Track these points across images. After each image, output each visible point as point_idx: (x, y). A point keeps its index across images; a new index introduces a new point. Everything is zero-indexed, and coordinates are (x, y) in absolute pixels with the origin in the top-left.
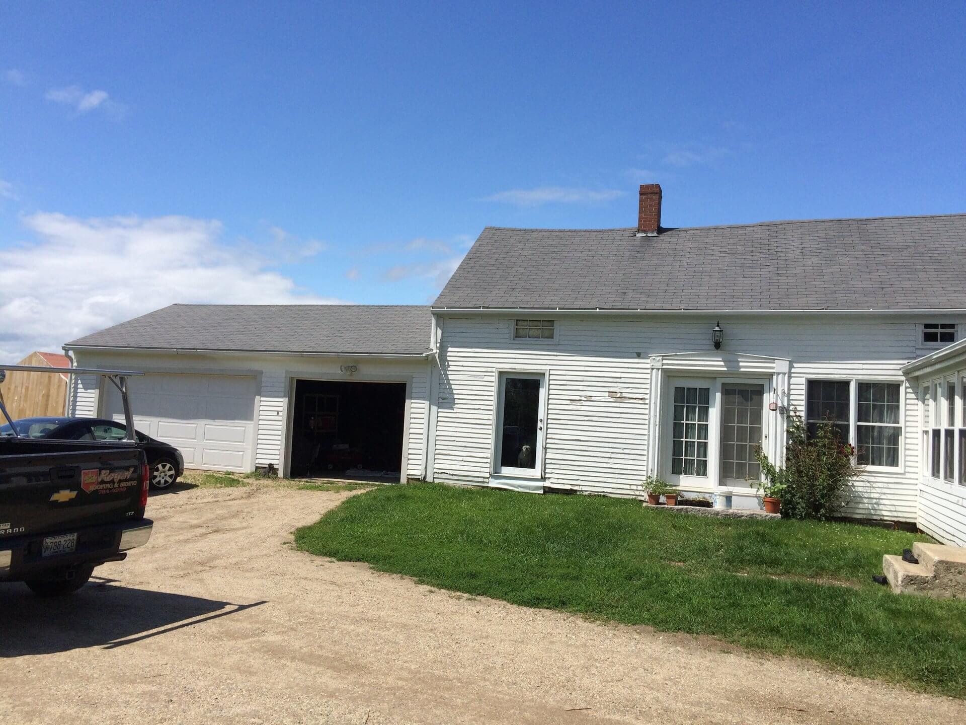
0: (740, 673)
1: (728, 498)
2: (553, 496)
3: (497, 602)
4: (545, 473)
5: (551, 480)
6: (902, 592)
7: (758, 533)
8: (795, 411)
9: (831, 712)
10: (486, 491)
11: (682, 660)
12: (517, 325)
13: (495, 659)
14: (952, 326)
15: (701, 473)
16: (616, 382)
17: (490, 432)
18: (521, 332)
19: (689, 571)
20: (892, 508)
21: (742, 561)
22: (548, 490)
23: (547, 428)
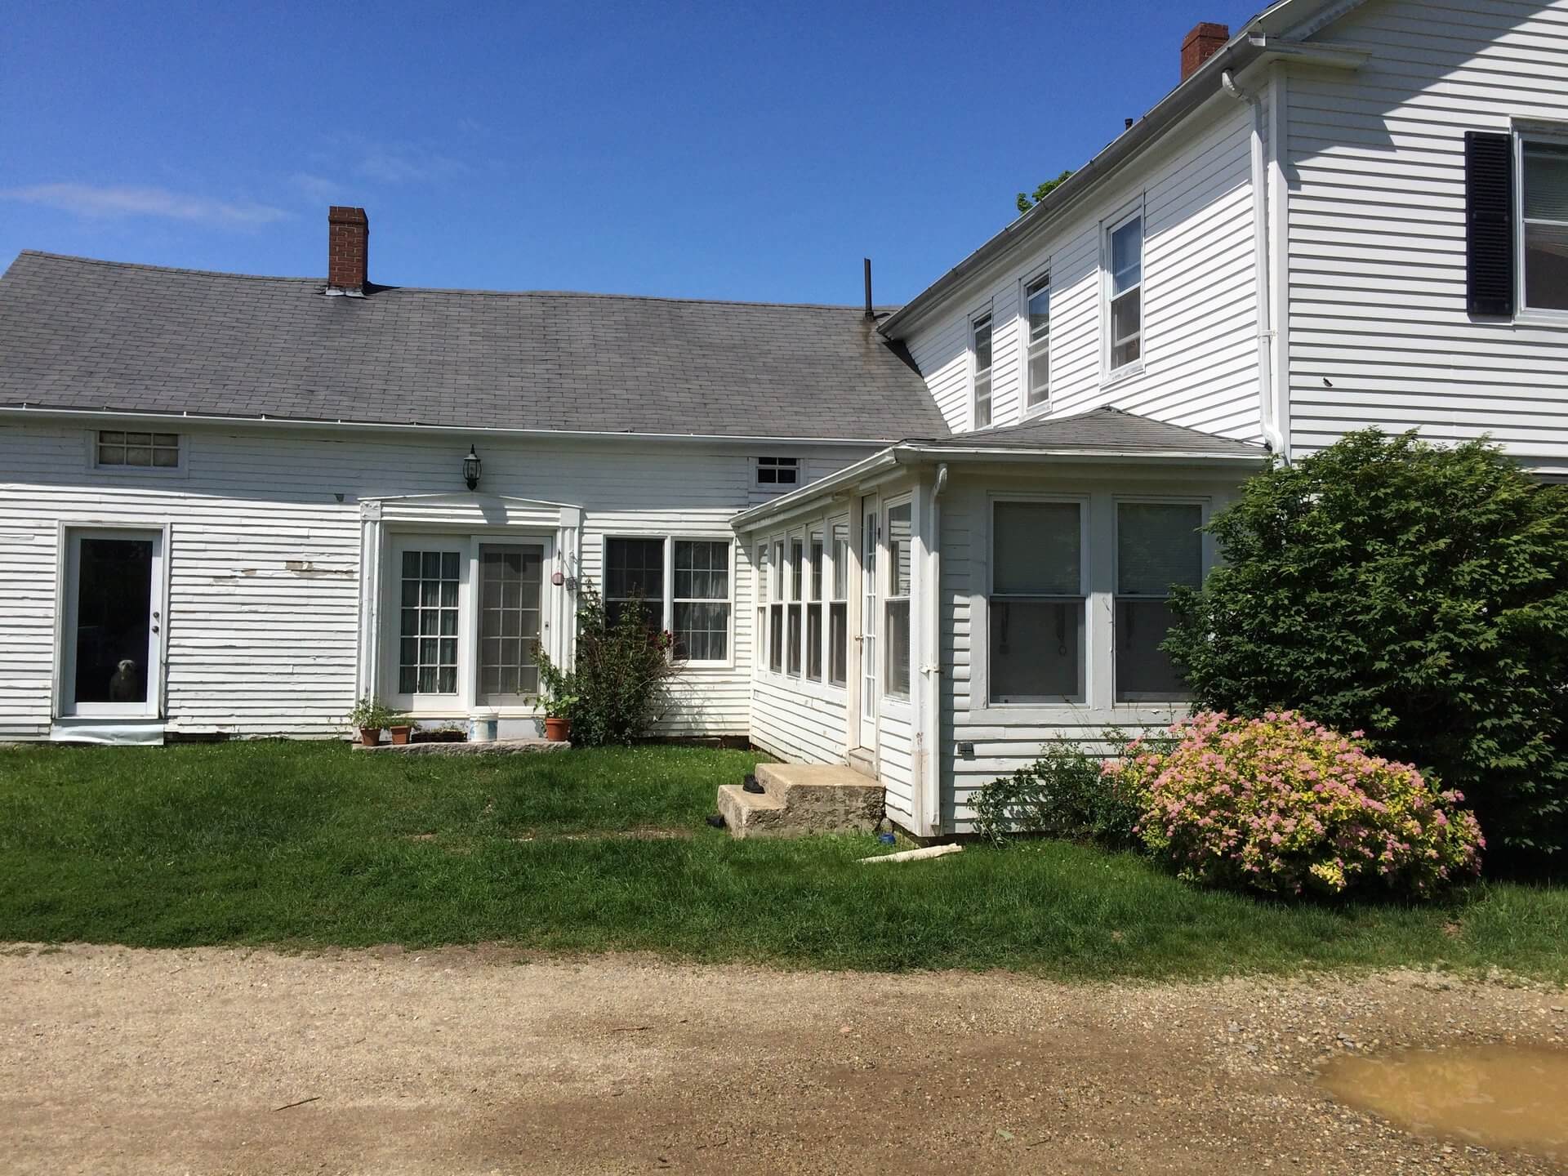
0: (549, 991)
1: (492, 725)
2: (185, 748)
3: (105, 948)
4: (167, 709)
5: (179, 721)
6: (747, 835)
7: (542, 775)
8: (589, 584)
9: (684, 1022)
10: (46, 750)
11: (457, 988)
12: (101, 441)
13: (122, 1049)
14: (793, 461)
15: (448, 688)
16: (301, 545)
17: (50, 640)
18: (110, 454)
19: (444, 846)
20: (719, 718)
21: (523, 820)
22: (172, 739)
23: (169, 629)
